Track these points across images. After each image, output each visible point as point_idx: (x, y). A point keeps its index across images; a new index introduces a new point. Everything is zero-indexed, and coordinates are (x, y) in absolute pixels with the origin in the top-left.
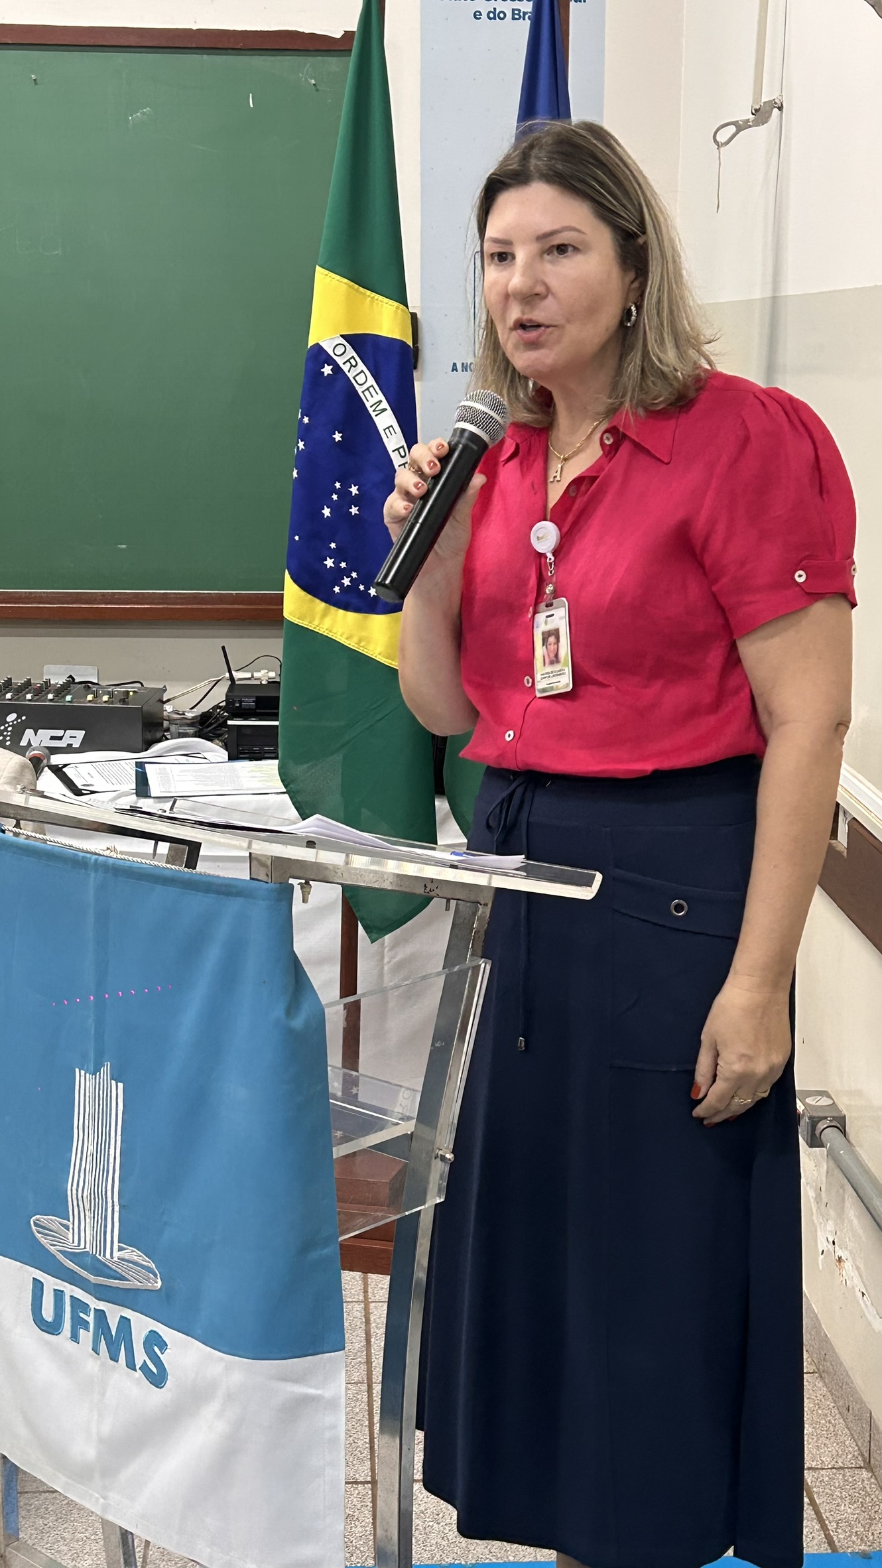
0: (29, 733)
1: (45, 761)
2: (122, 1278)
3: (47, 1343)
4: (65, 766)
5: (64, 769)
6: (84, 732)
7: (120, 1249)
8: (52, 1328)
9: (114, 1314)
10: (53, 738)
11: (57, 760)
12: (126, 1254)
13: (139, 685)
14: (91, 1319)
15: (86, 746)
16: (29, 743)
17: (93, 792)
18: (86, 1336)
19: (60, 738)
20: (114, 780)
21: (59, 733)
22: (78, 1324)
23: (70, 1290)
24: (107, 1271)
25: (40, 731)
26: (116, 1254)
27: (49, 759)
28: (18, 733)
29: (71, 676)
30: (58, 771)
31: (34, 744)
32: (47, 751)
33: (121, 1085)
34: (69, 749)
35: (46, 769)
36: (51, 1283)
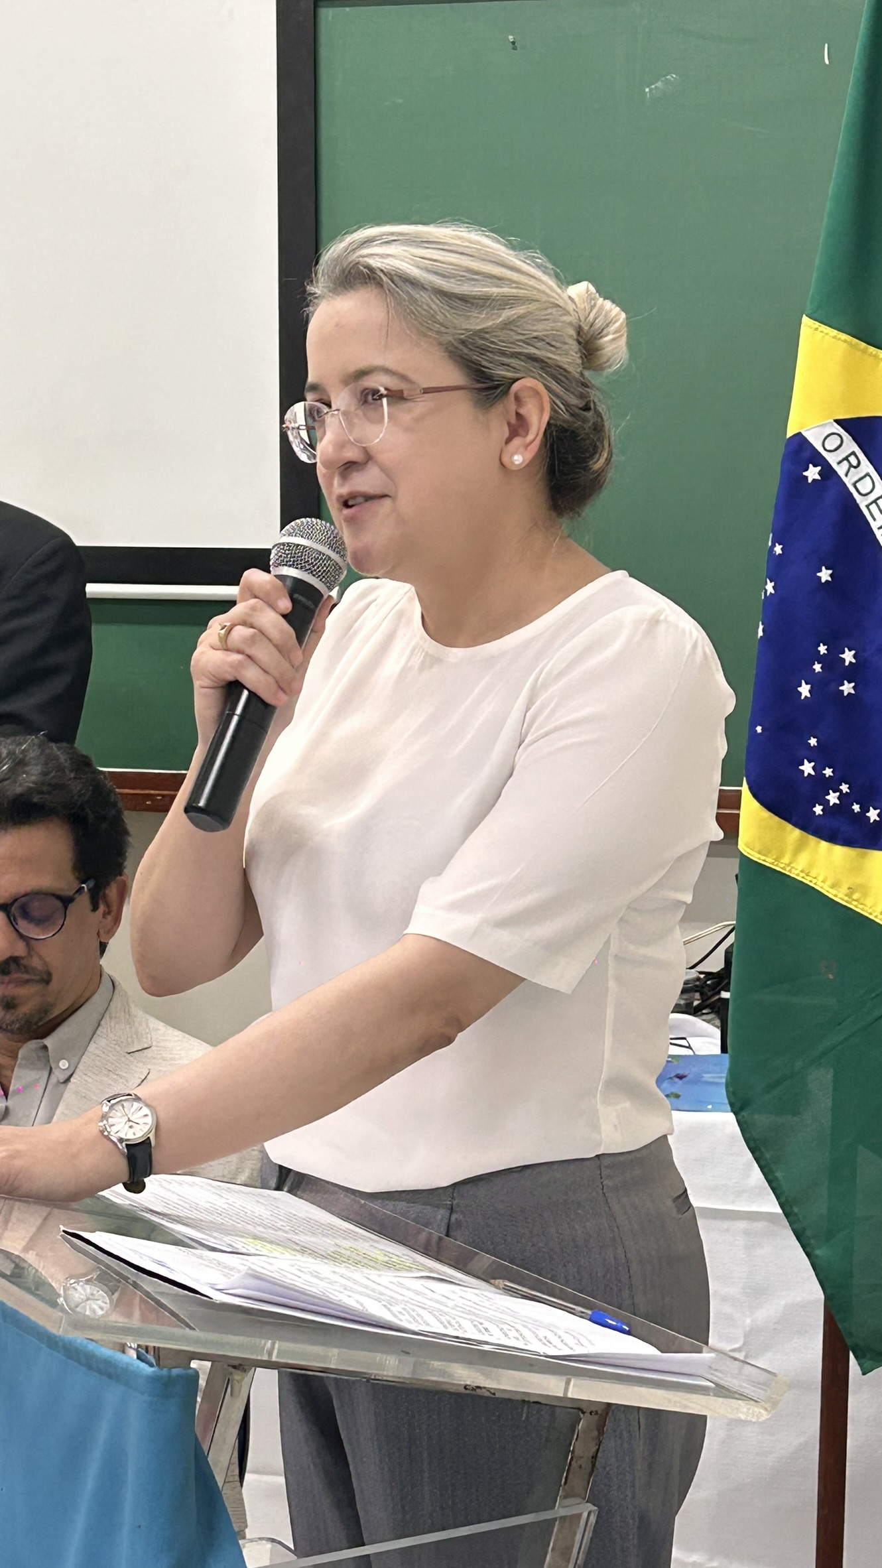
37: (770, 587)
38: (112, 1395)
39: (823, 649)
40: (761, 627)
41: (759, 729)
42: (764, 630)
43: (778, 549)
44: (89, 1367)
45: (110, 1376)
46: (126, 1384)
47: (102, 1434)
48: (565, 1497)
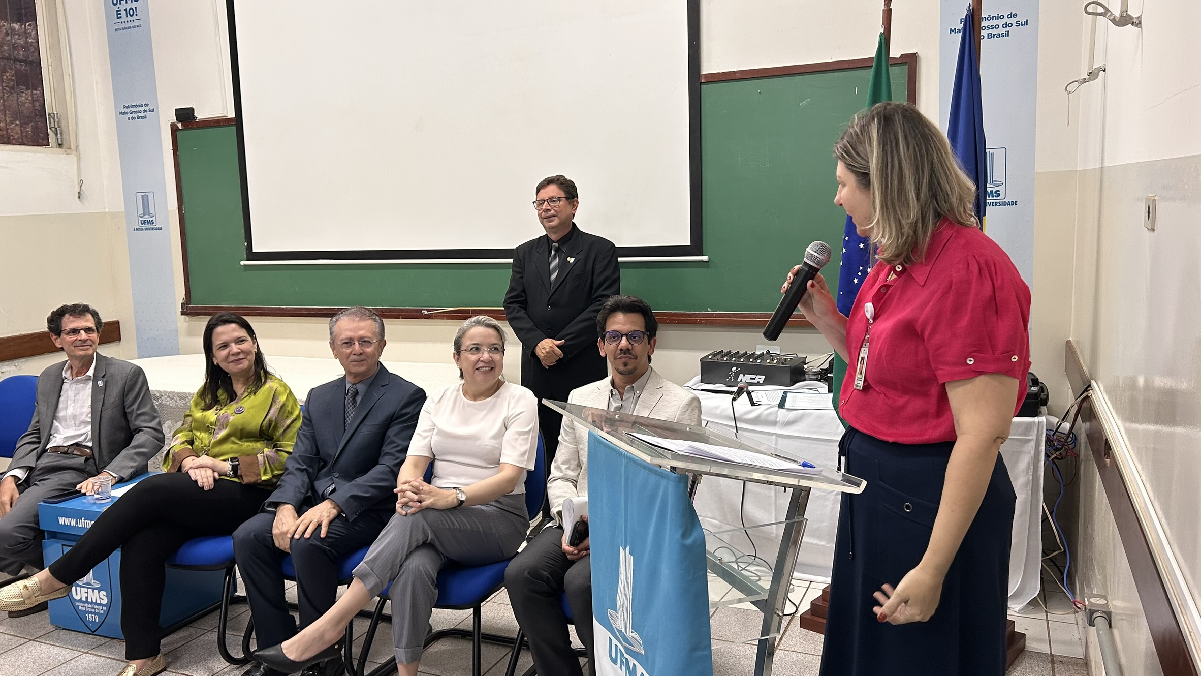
0: (741, 375)
1: (745, 389)
2: (633, 646)
3: (613, 667)
4: (753, 391)
5: (752, 393)
6: (764, 376)
7: (632, 632)
8: (614, 661)
9: (632, 661)
10: (751, 379)
11: (751, 388)
12: (633, 635)
13: (795, 355)
14: (624, 661)
15: (764, 384)
16: (741, 381)
17: (759, 405)
18: (624, 668)
19: (754, 379)
20: (771, 400)
21: (754, 376)
22: (622, 661)
23: (620, 647)
24: (627, 641)
25: (746, 375)
26: (631, 634)
27: (748, 388)
28: (737, 376)
29: (768, 350)
30: (749, 394)
31: (744, 381)
32: (747, 384)
33: (632, 557)
34: (758, 384)
35: (745, 392)
36: (615, 641)
37: (844, 250)
38: (664, 482)
39: (861, 268)
40: (841, 262)
41: (841, 293)
42: (842, 263)
43: (847, 238)
44: (656, 474)
45: (662, 477)
46: (668, 479)
47: (661, 493)
48: (798, 515)
